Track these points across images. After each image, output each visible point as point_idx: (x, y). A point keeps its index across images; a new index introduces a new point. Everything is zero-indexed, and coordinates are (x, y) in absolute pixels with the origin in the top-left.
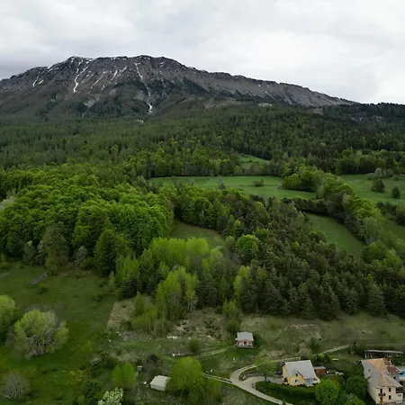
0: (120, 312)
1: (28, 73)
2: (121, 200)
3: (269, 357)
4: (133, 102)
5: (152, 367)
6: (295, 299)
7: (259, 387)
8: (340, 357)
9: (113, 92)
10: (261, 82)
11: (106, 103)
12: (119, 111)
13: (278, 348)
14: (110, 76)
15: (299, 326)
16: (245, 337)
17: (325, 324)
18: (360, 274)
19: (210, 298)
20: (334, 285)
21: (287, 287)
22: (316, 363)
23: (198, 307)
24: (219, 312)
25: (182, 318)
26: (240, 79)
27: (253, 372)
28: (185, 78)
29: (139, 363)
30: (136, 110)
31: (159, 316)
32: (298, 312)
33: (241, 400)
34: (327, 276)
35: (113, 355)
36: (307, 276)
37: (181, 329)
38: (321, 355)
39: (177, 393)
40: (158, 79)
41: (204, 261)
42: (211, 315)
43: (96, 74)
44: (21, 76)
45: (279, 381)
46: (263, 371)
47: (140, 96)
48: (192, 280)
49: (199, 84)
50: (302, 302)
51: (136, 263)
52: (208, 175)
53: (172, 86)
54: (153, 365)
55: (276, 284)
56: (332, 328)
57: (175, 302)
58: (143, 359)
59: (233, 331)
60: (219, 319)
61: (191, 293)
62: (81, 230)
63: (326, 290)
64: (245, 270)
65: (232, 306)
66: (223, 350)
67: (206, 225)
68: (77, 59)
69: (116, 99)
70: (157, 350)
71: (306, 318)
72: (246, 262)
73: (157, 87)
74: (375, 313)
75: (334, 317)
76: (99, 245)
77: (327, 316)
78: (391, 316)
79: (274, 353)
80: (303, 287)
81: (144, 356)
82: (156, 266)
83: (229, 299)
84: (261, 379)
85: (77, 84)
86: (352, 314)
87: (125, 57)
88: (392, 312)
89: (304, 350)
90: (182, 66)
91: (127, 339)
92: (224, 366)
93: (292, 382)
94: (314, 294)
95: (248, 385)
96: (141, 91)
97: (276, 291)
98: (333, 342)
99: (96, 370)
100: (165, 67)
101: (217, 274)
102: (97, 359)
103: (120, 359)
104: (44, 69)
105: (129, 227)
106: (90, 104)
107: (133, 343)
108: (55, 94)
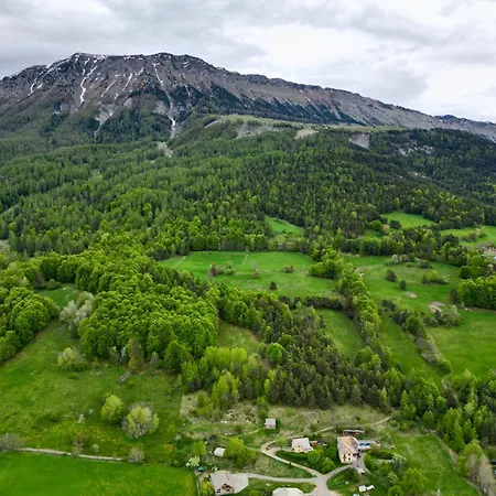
0: (187, 404)
1: (23, 74)
2: (179, 310)
3: (285, 435)
4: (153, 118)
5: (213, 442)
6: (304, 396)
7: (277, 454)
8: (328, 434)
9: (128, 103)
10: (303, 86)
11: (121, 118)
12: (138, 130)
13: (291, 429)
14: (123, 81)
15: (305, 413)
16: (270, 423)
17: (322, 412)
18: (349, 376)
19: (248, 395)
20: (330, 384)
21: (300, 387)
22: (312, 438)
23: (240, 400)
24: (254, 404)
25: (229, 408)
26: (278, 83)
27: (274, 445)
28: (212, 83)
29: (205, 440)
30: (157, 128)
31: (214, 407)
32: (305, 404)
33: (267, 461)
34: (327, 377)
35: (188, 435)
36: (313, 378)
37: (229, 415)
38: (316, 433)
39: (230, 458)
40: (181, 85)
41: (244, 366)
42: (249, 406)
43: (107, 77)
44: (14, 78)
45: (289, 450)
46: (280, 444)
47: (161, 109)
48: (235, 382)
49: (229, 91)
50: (308, 397)
51: (196, 367)
52: (243, 250)
53: (198, 95)
54: (214, 441)
55: (292, 384)
56: (326, 415)
57: (225, 397)
58: (208, 438)
59: (263, 418)
60: (254, 409)
61: (235, 392)
62: (153, 339)
63: (325, 389)
64: (272, 373)
65: (263, 400)
66: (256, 431)
67: (244, 326)
68: (83, 57)
69: (132, 113)
70: (216, 431)
71: (311, 408)
72: (273, 366)
73: (180, 95)
74: (356, 404)
75: (329, 408)
76: (168, 352)
77: (324, 407)
78: (365, 405)
79: (288, 433)
80: (310, 387)
81: (208, 435)
82: (210, 370)
83: (261, 395)
84: (279, 449)
85: (84, 90)
86: (341, 404)
87: (141, 56)
88: (367, 403)
89: (307, 431)
90: (209, 67)
91: (196, 423)
92: (257, 441)
93: (296, 451)
94: (316, 392)
95: (271, 453)
96: (162, 102)
97: (292, 390)
98: (325, 424)
99: (179, 444)
100: (189, 68)
101: (252, 375)
102: (178, 437)
103: (193, 437)
104: (42, 69)
105: (188, 336)
106: (102, 119)
107: (199, 426)
108: (59, 104)
